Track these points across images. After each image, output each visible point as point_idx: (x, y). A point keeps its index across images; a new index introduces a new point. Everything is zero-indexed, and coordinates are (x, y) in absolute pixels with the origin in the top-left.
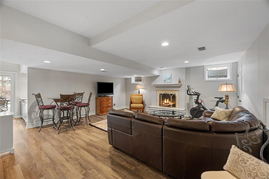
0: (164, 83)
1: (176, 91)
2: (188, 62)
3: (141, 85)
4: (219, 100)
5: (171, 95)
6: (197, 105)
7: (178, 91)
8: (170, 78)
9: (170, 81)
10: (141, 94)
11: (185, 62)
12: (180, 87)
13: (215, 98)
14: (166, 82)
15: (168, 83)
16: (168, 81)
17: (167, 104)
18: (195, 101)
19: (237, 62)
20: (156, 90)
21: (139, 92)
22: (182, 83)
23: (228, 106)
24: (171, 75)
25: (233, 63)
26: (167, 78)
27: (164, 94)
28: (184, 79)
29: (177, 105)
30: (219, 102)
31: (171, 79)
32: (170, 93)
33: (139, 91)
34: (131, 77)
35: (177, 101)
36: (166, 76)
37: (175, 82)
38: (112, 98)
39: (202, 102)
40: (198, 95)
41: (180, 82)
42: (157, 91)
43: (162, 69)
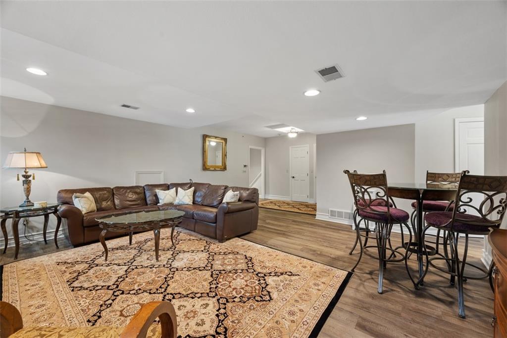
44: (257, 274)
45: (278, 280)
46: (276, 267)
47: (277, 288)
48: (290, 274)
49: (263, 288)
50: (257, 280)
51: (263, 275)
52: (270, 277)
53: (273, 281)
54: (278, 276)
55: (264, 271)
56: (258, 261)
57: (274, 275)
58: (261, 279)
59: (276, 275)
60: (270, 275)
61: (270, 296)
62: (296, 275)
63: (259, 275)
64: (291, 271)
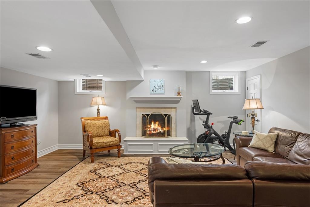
0: (151, 94)
1: (171, 108)
2: (206, 62)
3: (103, 97)
4: (232, 120)
5: (166, 115)
6: (207, 130)
7: (175, 109)
8: (162, 86)
9: (162, 91)
10: (102, 115)
11: (201, 62)
12: (178, 102)
13: (228, 118)
14: (155, 92)
15: (159, 94)
16: (159, 91)
17: (156, 131)
18: (204, 123)
19: (245, 72)
20: (136, 108)
21: (98, 112)
22: (183, 95)
23: (254, 128)
24: (163, 81)
25: (241, 72)
26: (157, 87)
27: (152, 115)
28: (185, 89)
29: (173, 133)
30: (233, 124)
31: (163, 88)
32: (163, 112)
33: (98, 110)
34: (75, 79)
35: (173, 125)
36: (154, 82)
37: (170, 94)
38: (36, 128)
39: (212, 124)
40: (208, 114)
41: (179, 93)
42: (138, 109)
43: (156, 68)
44: (93, 192)
45: (75, 193)
46: (79, 203)
47: (75, 190)
48: (65, 201)
49: (84, 187)
50: (90, 189)
51: (88, 193)
52: (82, 194)
53: (78, 193)
54: (75, 196)
55: (88, 197)
56: (100, 203)
57: (79, 196)
58: (88, 191)
59: (78, 197)
60: (82, 195)
61: (78, 185)
62: (60, 202)
63: (91, 193)
64: (64, 204)
